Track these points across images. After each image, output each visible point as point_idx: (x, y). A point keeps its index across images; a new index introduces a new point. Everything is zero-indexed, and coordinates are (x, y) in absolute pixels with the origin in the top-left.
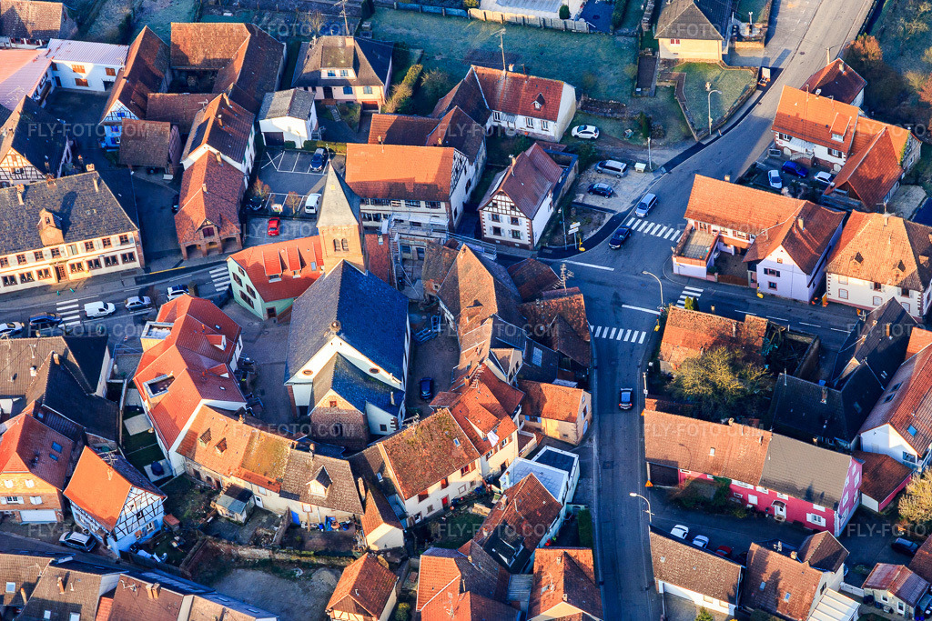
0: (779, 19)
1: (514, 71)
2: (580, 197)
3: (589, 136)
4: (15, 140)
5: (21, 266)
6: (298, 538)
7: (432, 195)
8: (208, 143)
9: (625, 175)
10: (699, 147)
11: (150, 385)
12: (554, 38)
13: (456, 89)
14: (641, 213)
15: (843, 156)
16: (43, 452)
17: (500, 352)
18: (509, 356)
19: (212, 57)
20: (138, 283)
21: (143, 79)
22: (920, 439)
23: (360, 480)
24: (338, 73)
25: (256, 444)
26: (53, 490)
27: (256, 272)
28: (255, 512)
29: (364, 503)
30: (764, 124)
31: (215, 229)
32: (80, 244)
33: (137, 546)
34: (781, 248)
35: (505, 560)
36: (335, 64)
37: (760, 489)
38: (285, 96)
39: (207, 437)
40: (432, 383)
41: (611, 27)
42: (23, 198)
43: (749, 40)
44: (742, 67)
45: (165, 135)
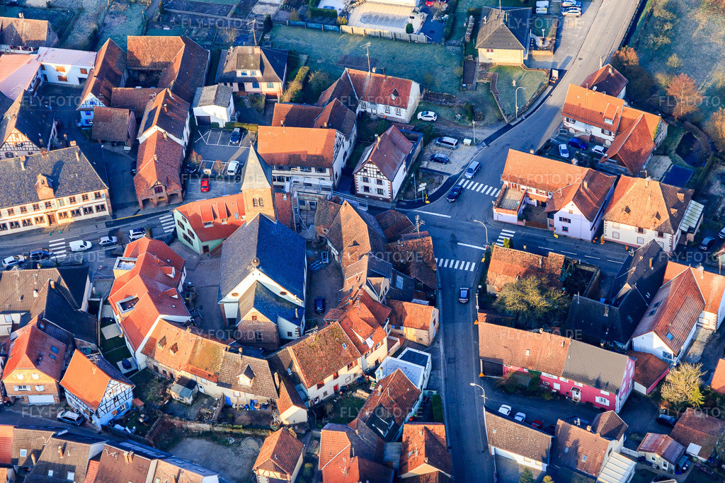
0: (563, 33)
1: (376, 72)
2: (425, 164)
3: (430, 119)
4: (17, 122)
5: (23, 215)
6: (230, 415)
7: (320, 164)
8: (157, 125)
9: (457, 148)
10: (508, 127)
11: (121, 304)
12: (402, 47)
13: (335, 85)
14: (469, 176)
15: (613, 134)
16: (45, 353)
17: (374, 280)
18: (381, 283)
19: (157, 61)
20: (107, 226)
21: (108, 77)
22: (675, 342)
23: (276, 374)
24: (249, 73)
25: (199, 348)
26: (52, 381)
27: (195, 220)
28: (199, 396)
29: (278, 391)
30: (555, 110)
31: (163, 188)
32: (66, 199)
33: (114, 422)
34: (572, 202)
35: (382, 432)
36: (247, 67)
37: (562, 379)
38: (211, 90)
39: (163, 342)
40: (324, 300)
41: (443, 39)
42: (25, 165)
43: (542, 49)
44: (538, 69)
45: (125, 119)
